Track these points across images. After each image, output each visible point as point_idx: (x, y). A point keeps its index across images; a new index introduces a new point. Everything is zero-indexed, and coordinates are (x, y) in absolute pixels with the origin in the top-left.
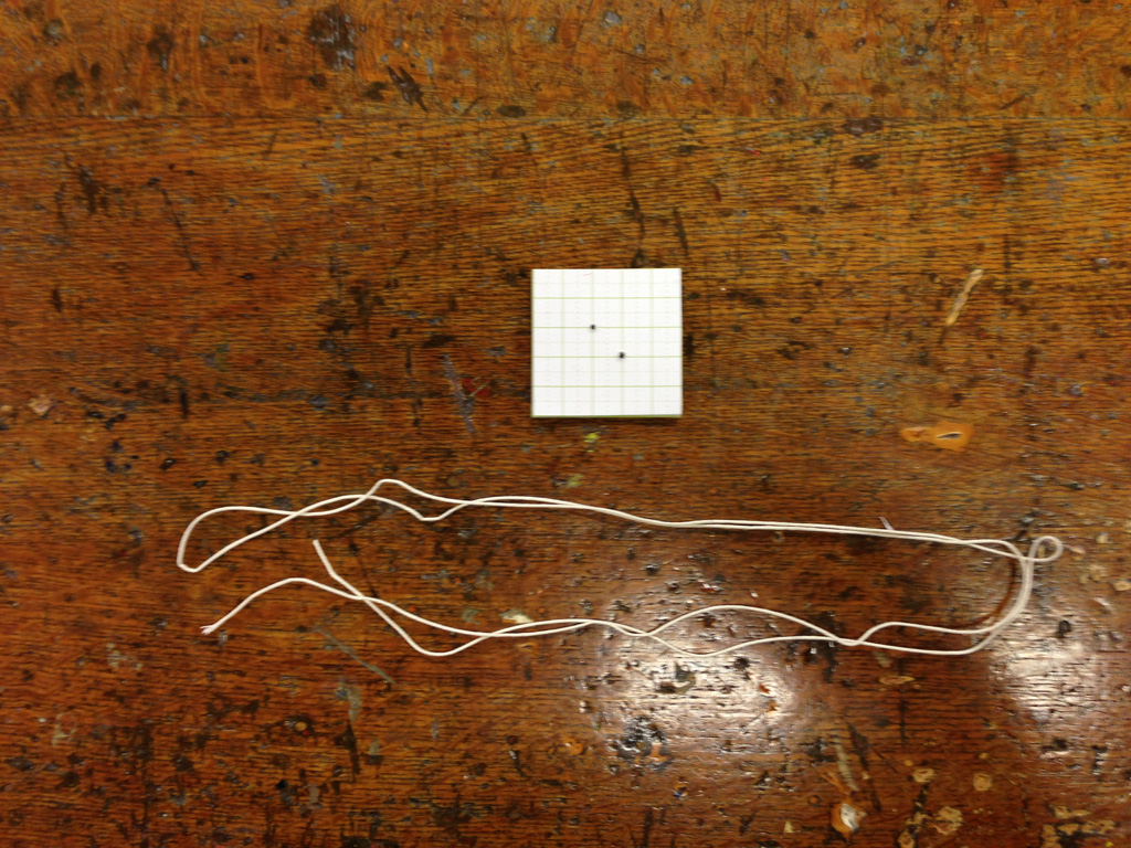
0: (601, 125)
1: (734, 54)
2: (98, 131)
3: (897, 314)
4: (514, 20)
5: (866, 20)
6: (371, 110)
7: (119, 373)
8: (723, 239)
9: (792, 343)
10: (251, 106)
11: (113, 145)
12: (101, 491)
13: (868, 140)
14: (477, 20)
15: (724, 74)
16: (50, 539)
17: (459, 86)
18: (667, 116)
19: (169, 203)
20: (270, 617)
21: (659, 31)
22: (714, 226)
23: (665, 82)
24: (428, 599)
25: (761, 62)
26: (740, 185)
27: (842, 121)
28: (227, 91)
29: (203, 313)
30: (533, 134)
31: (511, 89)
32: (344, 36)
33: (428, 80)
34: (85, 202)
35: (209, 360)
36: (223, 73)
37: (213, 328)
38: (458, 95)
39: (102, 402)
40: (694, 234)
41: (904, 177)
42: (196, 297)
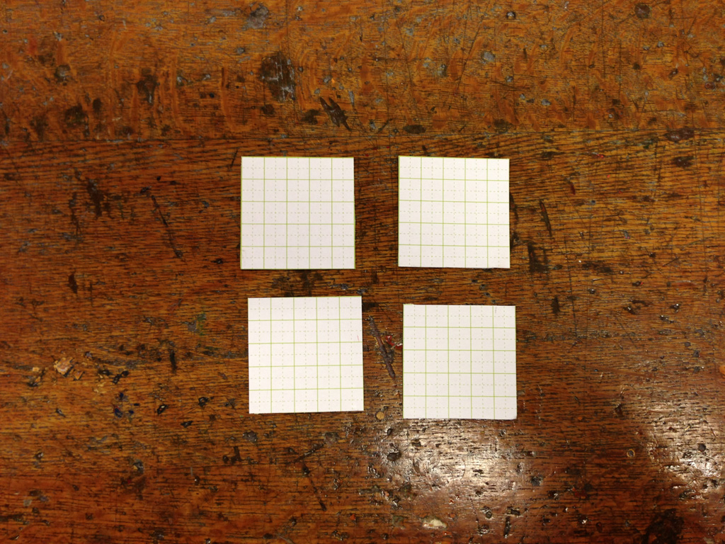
0: (483, 138)
1: (580, 82)
2: (100, 152)
3: (713, 277)
4: (415, 60)
5: (677, 56)
6: (308, 131)
7: (123, 339)
8: (578, 223)
9: (634, 302)
10: (217, 130)
11: (112, 163)
12: (111, 432)
13: (684, 145)
14: (386, 61)
15: (574, 97)
16: (73, 471)
17: (374, 111)
18: (532, 130)
19: (157, 206)
20: (244, 527)
21: (524, 66)
22: (570, 213)
23: (530, 104)
24: (365, 509)
25: (602, 87)
26: (590, 181)
27: (664, 131)
28: (199, 119)
29: (186, 290)
30: (430, 146)
31: (414, 112)
32: (287, 75)
33: (351, 107)
34: (92, 207)
35: (191, 326)
36: (195, 105)
37: (194, 302)
38: (373, 118)
39: (110, 363)
40: (556, 219)
41: (712, 173)
42: (180, 278)
